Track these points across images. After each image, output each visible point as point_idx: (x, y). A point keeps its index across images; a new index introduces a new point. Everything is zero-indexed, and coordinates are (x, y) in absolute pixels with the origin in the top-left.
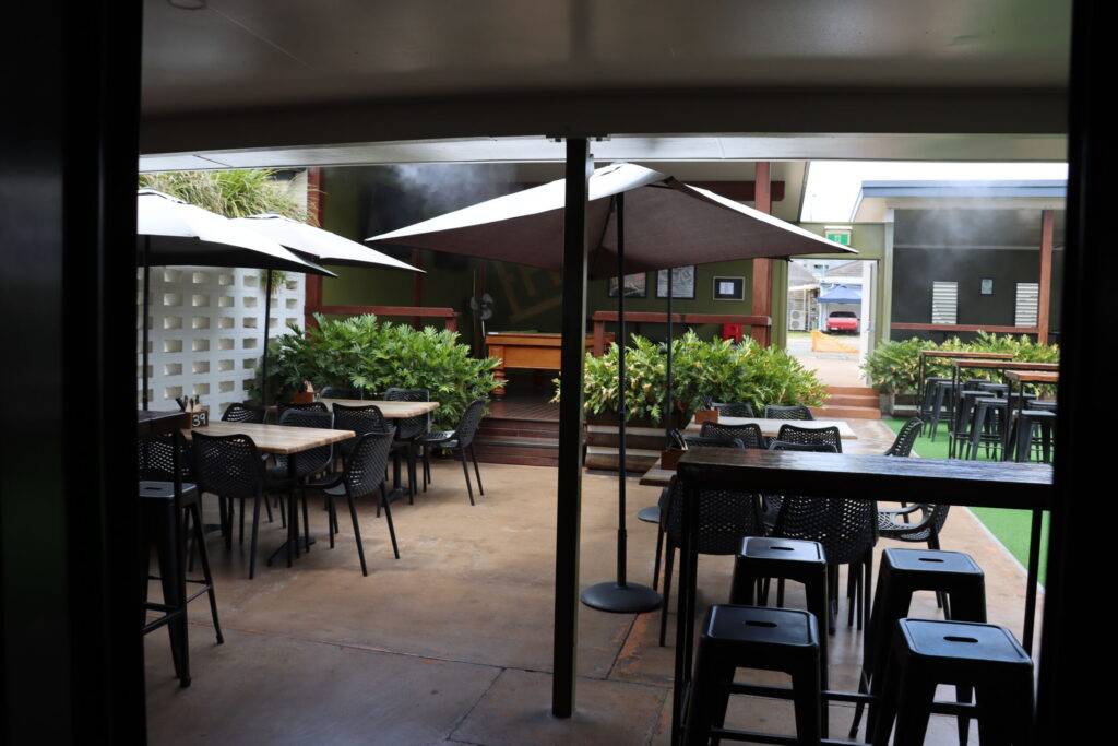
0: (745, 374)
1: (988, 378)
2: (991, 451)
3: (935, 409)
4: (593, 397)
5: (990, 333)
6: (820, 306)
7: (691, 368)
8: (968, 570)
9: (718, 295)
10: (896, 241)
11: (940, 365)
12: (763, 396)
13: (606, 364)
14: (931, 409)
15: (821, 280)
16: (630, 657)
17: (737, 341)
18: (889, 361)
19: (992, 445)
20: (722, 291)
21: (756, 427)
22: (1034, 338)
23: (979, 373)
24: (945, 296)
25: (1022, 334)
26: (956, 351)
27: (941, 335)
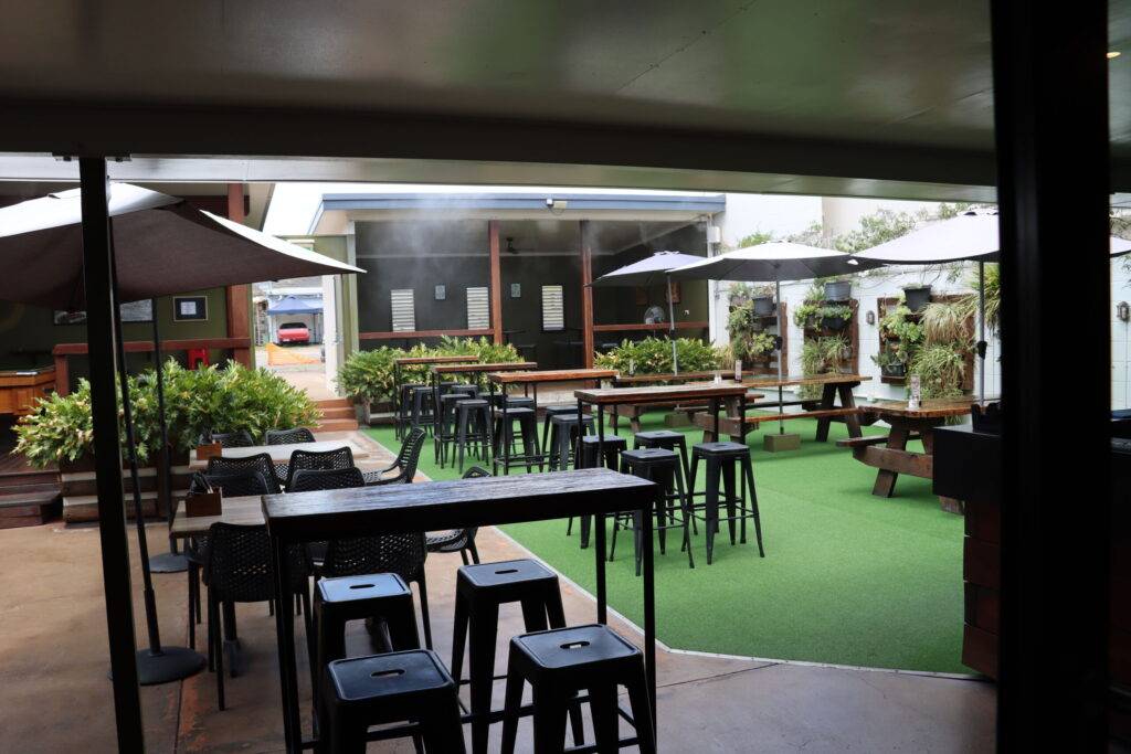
0: (236, 401)
1: (456, 380)
2: (472, 450)
3: (414, 413)
4: (67, 442)
5: (452, 337)
6: (269, 318)
7: (177, 399)
8: (543, 576)
9: (180, 316)
10: (357, 252)
11: (410, 371)
12: (258, 422)
13: (79, 403)
14: (409, 414)
15: (268, 292)
16: (192, 731)
17: (223, 367)
18: (363, 372)
19: (472, 444)
20: (184, 312)
21: (267, 456)
22: (491, 339)
23: (447, 376)
24: (402, 303)
25: (480, 336)
26: (424, 357)
27: (407, 343)
